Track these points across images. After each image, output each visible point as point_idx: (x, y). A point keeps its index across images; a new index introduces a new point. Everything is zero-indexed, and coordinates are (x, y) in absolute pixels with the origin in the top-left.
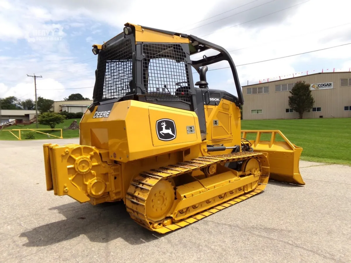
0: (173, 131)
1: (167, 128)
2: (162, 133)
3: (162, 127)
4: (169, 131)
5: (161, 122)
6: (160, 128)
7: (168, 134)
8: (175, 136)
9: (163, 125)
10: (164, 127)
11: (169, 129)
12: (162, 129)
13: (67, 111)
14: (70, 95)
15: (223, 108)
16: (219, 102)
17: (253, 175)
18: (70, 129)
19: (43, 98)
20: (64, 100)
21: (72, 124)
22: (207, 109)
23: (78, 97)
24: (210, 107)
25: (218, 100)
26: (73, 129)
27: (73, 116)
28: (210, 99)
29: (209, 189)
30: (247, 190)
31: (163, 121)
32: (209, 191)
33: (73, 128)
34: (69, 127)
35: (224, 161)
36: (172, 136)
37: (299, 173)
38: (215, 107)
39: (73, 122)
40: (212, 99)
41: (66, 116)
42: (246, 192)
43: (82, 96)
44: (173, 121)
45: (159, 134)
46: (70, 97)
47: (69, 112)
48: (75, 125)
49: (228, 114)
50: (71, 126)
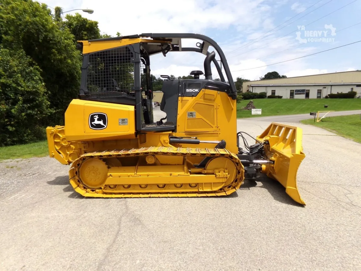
0: (105, 123)
1: (98, 120)
2: (94, 124)
3: (94, 119)
4: (101, 123)
5: (94, 115)
6: (92, 119)
7: (100, 124)
8: (105, 126)
9: (96, 117)
10: (96, 119)
11: (101, 121)
12: (94, 121)
13: (251, 91)
14: (266, 74)
15: (204, 99)
16: (197, 93)
17: (215, 175)
18: (246, 109)
19: (241, 78)
20: (260, 79)
21: (248, 104)
22: (182, 100)
23: (273, 76)
24: (185, 98)
25: (197, 90)
26: (248, 110)
27: (256, 96)
28: (187, 90)
29: (140, 176)
30: (203, 189)
31: (96, 114)
32: (140, 177)
33: (248, 108)
34: (245, 108)
35: (197, 155)
36: (103, 126)
37: (296, 187)
38: (192, 98)
39: (250, 102)
40: (190, 90)
41: (243, 97)
42: (200, 190)
43: (278, 74)
44: (106, 114)
45: (91, 124)
46: (266, 76)
47: (254, 92)
48: (251, 105)
49: (213, 106)
50: (247, 106)
